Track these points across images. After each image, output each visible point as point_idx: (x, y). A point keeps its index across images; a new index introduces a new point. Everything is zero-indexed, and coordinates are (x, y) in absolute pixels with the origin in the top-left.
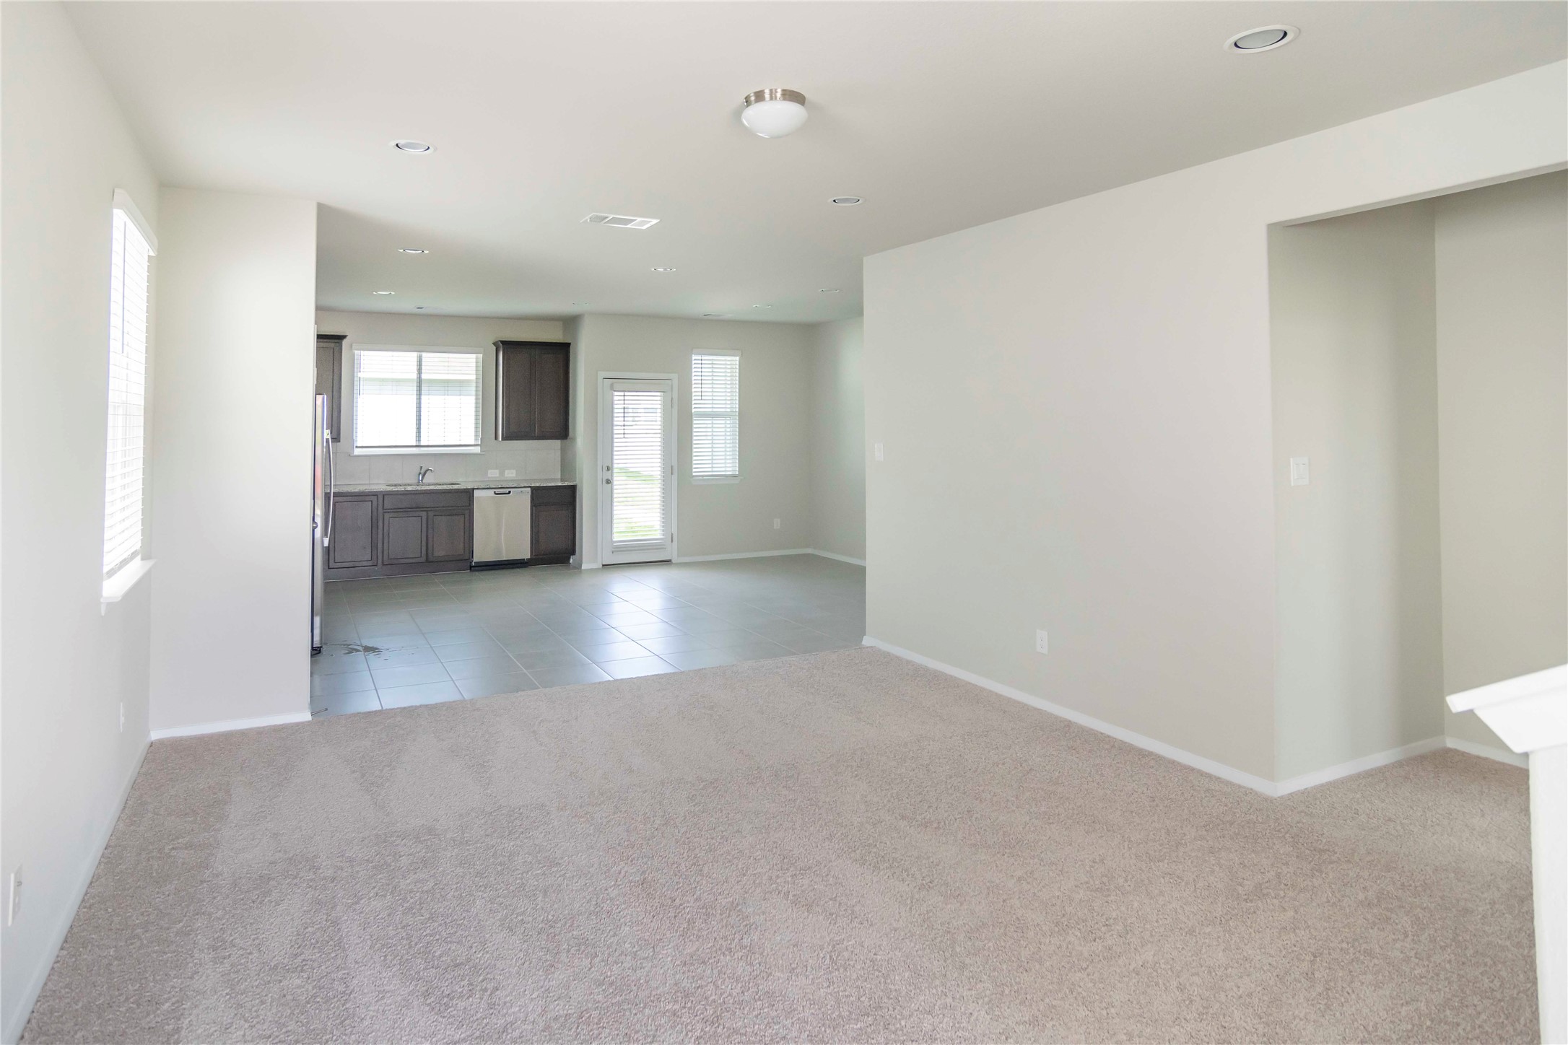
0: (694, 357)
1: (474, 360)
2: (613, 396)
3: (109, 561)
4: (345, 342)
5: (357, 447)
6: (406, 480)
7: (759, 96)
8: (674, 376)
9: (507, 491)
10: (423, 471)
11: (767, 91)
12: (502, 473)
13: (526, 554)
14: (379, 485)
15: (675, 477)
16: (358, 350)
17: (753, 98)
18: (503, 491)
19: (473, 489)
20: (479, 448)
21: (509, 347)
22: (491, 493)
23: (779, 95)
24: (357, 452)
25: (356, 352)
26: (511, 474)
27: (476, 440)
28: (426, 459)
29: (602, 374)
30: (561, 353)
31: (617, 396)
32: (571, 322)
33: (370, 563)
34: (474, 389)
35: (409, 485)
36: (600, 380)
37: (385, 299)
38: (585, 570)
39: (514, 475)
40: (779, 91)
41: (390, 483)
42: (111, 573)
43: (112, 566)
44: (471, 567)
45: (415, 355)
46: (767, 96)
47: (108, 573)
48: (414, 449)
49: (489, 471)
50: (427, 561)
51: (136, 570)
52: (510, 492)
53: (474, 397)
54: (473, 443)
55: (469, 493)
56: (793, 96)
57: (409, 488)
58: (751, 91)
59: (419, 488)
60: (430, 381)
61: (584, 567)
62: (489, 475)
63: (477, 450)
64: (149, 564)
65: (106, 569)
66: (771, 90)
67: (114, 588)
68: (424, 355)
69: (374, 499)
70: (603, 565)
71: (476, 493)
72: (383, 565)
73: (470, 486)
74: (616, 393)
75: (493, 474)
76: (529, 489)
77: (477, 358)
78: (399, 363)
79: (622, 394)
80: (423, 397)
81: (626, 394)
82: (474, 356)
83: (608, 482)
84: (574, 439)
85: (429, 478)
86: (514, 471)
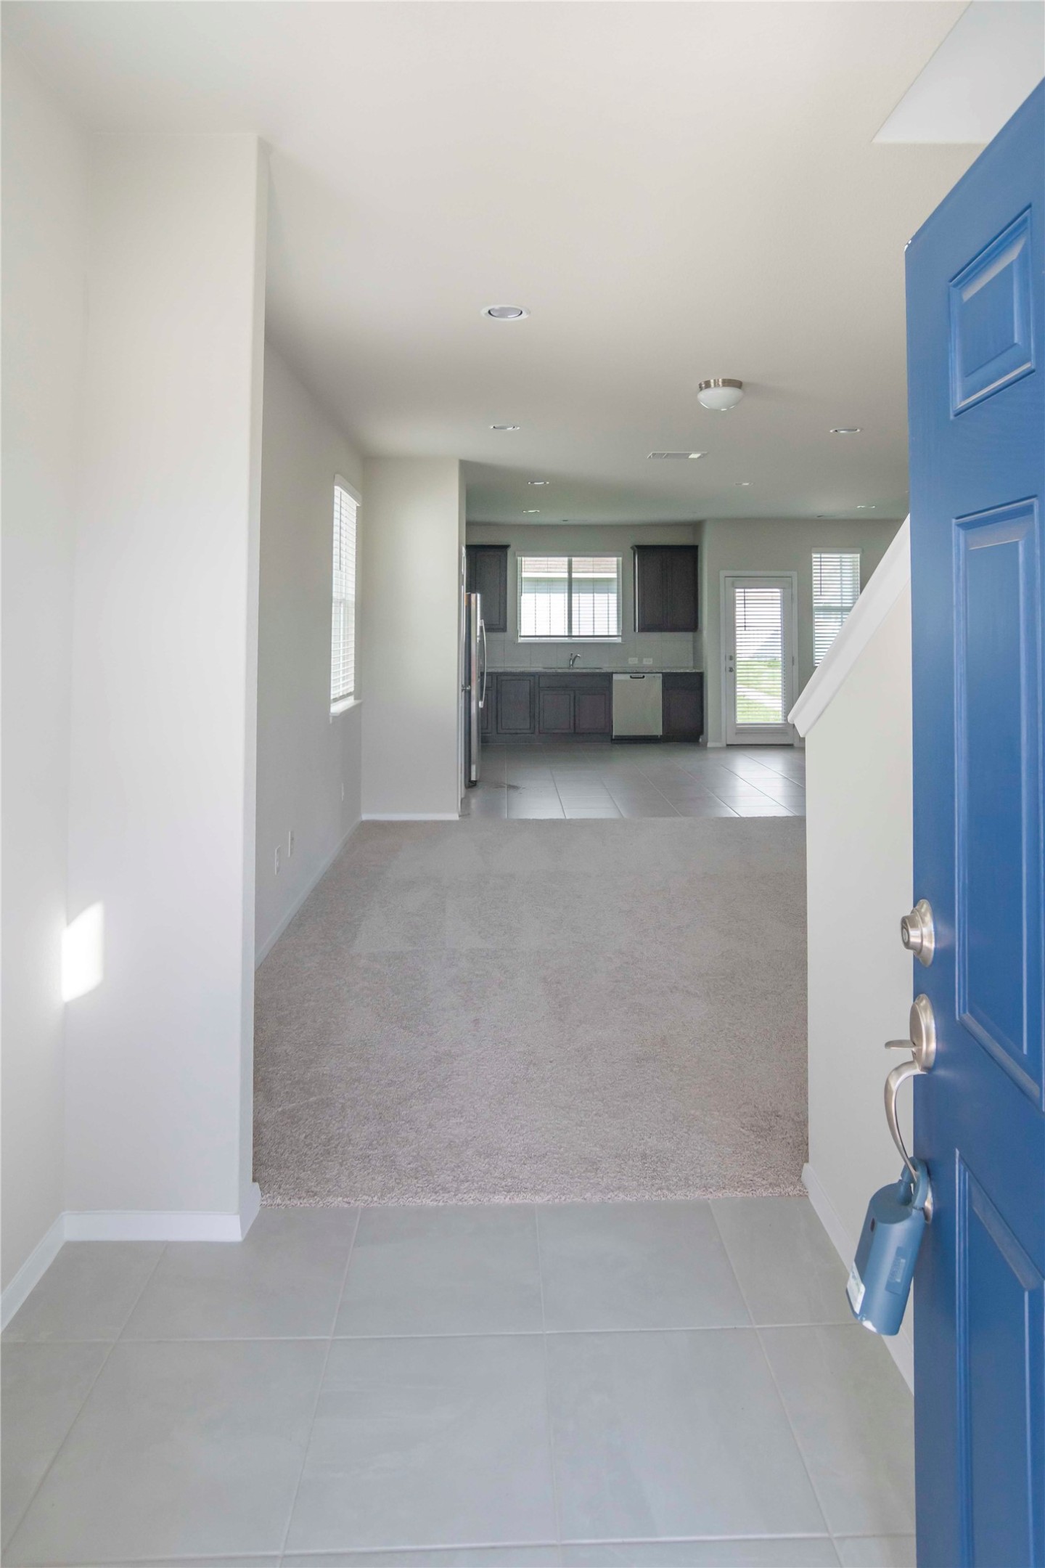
0: (814, 556)
1: (616, 563)
2: (734, 592)
3: (334, 693)
4: (510, 552)
5: (521, 636)
6: (558, 664)
7: (708, 385)
8: (794, 574)
9: (642, 675)
10: (574, 656)
11: (712, 381)
12: (641, 661)
13: (658, 731)
14: (537, 667)
15: (796, 667)
16: (520, 556)
17: (703, 386)
18: (637, 674)
19: (613, 673)
20: (620, 638)
21: (643, 551)
22: (627, 677)
23: (720, 383)
24: (521, 640)
25: (519, 558)
26: (648, 662)
27: (618, 631)
28: (573, 646)
29: (723, 573)
30: (690, 553)
31: (739, 593)
32: (696, 527)
33: (528, 731)
34: (616, 587)
35: (559, 668)
36: (722, 579)
37: (533, 515)
38: (711, 748)
39: (651, 663)
40: (720, 380)
41: (546, 666)
42: (336, 700)
43: (337, 696)
44: (612, 740)
45: (566, 559)
46: (712, 384)
47: (334, 699)
48: (566, 639)
49: (630, 659)
50: (575, 733)
51: (350, 702)
52: (644, 677)
53: (616, 595)
54: (615, 634)
55: (608, 677)
56: (728, 383)
57: (559, 671)
58: (702, 381)
59: (571, 671)
60: (580, 580)
61: (709, 745)
62: (630, 663)
63: (619, 640)
64: (358, 702)
65: (332, 697)
66: (715, 380)
67: (336, 708)
68: (574, 559)
69: (532, 678)
70: (728, 745)
71: (615, 677)
72: (540, 733)
73: (610, 670)
74: (737, 590)
75: (633, 661)
76: (661, 675)
77: (618, 561)
78: (555, 567)
79: (742, 590)
80: (573, 595)
81: (746, 590)
82: (615, 559)
83: (731, 670)
84: (701, 631)
85: (578, 664)
86: (651, 660)
